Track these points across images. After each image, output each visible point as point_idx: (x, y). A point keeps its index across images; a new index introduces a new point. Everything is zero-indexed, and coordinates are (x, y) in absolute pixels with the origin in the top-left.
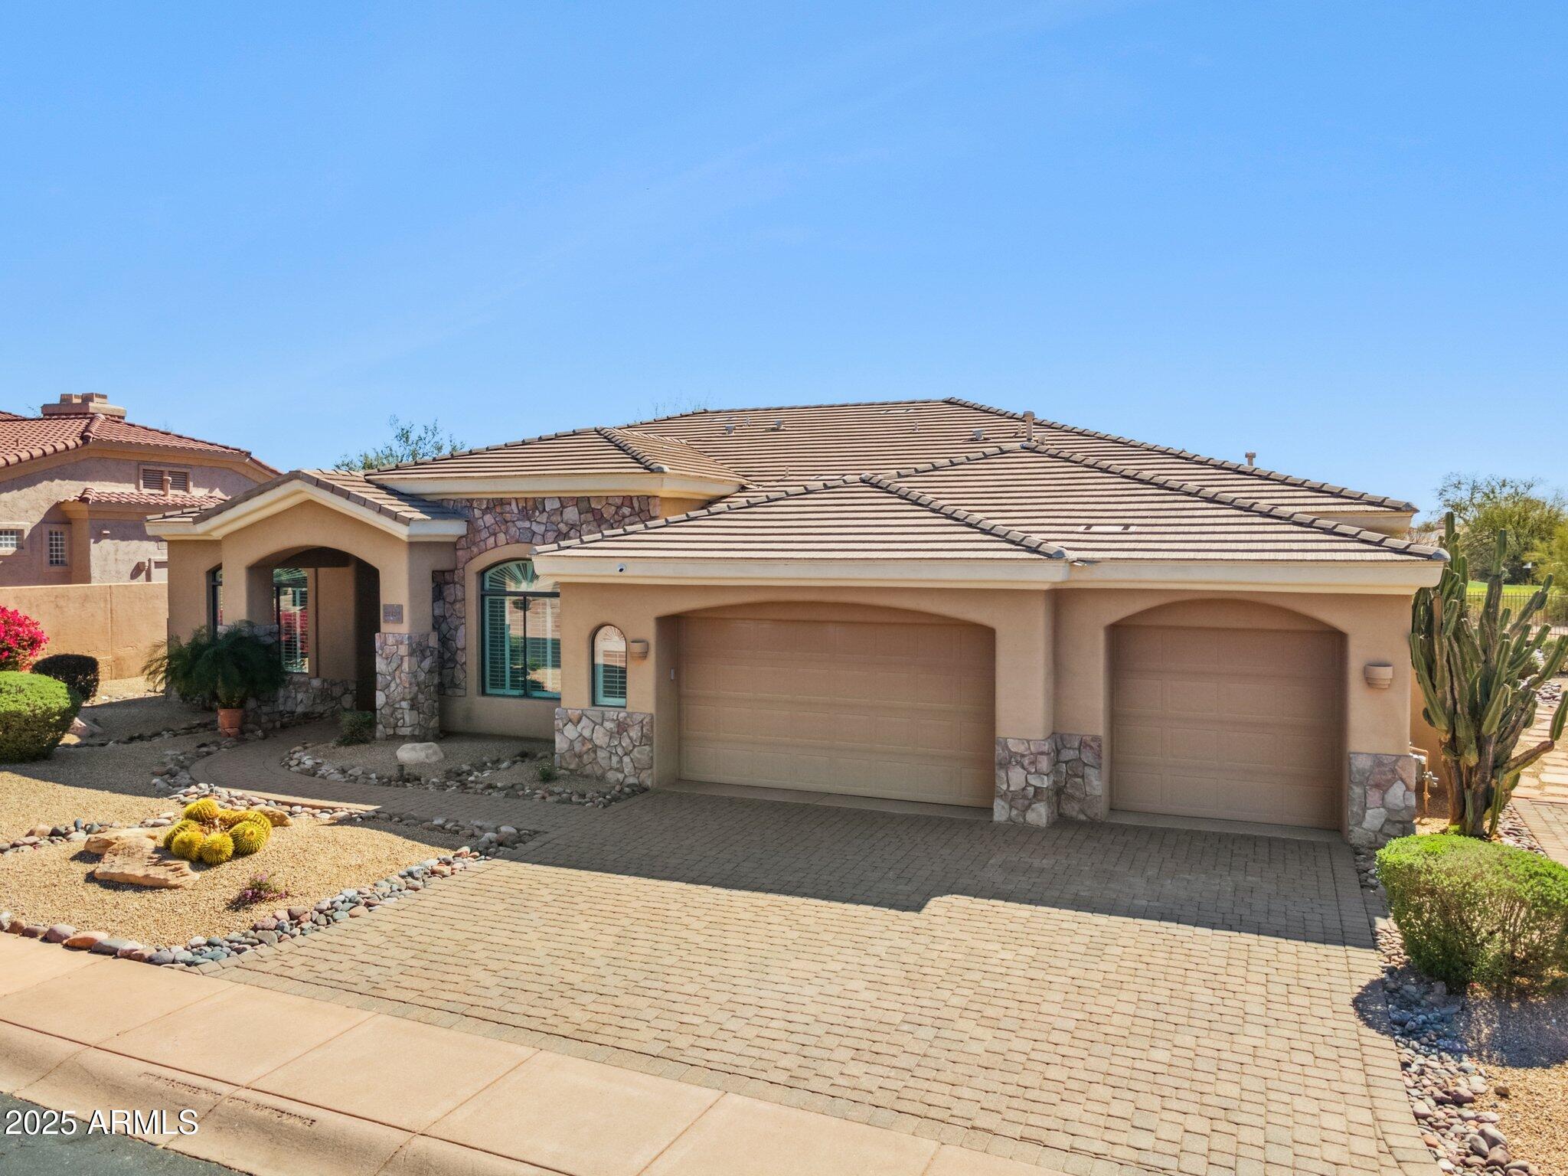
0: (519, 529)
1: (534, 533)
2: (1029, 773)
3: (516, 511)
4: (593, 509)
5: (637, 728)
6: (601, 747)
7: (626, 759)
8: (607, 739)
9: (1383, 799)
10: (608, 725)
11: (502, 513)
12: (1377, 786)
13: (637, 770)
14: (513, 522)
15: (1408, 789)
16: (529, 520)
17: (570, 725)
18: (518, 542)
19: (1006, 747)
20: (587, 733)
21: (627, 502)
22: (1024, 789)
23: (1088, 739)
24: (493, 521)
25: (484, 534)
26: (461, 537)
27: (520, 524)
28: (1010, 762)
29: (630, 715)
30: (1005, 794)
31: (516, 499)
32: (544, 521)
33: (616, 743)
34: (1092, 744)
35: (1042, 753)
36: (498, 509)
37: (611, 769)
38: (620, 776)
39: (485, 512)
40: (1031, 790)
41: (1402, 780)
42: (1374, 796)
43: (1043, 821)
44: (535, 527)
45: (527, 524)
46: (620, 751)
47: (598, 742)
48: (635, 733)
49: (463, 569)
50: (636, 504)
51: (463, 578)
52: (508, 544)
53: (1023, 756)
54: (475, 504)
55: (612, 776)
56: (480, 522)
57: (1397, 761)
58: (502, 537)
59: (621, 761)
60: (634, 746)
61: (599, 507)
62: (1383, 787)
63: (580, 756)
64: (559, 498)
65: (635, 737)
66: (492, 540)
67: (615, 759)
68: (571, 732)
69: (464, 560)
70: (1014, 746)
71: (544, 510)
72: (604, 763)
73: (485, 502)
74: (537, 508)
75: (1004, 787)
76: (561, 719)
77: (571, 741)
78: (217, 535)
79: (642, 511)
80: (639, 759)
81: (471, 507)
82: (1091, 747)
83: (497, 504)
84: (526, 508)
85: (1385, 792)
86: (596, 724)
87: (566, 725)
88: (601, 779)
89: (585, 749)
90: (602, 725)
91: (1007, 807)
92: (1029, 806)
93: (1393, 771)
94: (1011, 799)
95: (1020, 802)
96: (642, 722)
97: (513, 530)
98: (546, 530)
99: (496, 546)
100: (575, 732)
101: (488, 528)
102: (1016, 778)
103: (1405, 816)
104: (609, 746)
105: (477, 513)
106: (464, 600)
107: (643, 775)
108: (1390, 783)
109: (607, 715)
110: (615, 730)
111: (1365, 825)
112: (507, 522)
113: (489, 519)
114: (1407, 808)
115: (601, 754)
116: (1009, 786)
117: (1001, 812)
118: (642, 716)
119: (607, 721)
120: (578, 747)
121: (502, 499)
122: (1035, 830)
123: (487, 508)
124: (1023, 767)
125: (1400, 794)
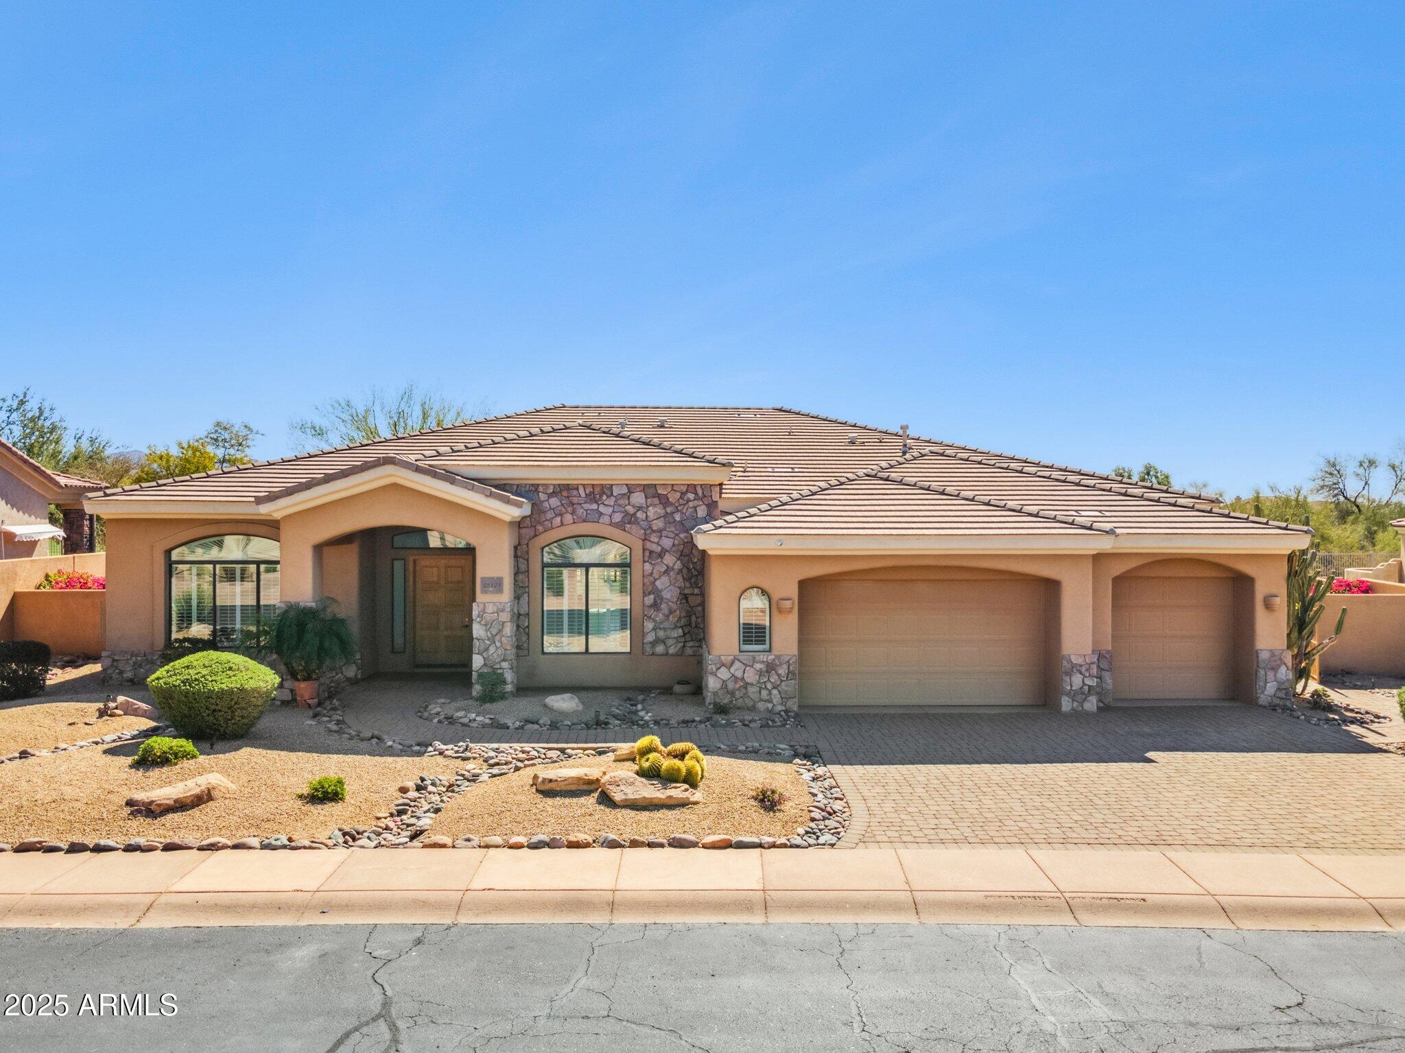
0: (586, 510)
1: (601, 514)
2: (1085, 677)
3: (583, 494)
4: (659, 494)
5: (785, 666)
6: (752, 684)
7: (775, 692)
8: (757, 677)
9: (1275, 676)
10: (758, 666)
11: (568, 497)
12: (1272, 669)
13: (784, 699)
14: (581, 504)
15: (1288, 669)
16: (596, 502)
17: (723, 669)
18: (584, 521)
19: (1070, 661)
20: (739, 674)
21: (691, 489)
22: (1081, 688)
23: (1104, 652)
24: (559, 504)
25: (550, 515)
26: (526, 517)
27: (586, 506)
28: (1073, 671)
29: (778, 657)
30: (1070, 692)
31: (584, 485)
32: (612, 504)
33: (765, 680)
34: (1107, 656)
35: (1093, 663)
36: (565, 494)
37: (761, 700)
38: (770, 706)
39: (550, 495)
40: (1086, 688)
41: (1285, 664)
42: (1270, 674)
43: (1095, 709)
44: (602, 509)
45: (594, 506)
46: (769, 686)
47: (748, 680)
48: (782, 671)
49: (527, 545)
50: (700, 491)
51: (527, 552)
52: (574, 523)
53: (1081, 666)
54: (541, 489)
55: (761, 706)
56: (546, 504)
57: (1282, 653)
58: (568, 518)
59: (770, 693)
60: (782, 681)
61: (665, 493)
62: (1275, 669)
63: (732, 693)
64: (627, 485)
65: (783, 674)
66: (558, 519)
67: (764, 693)
68: (724, 674)
69: (528, 537)
70: (1075, 660)
71: (612, 495)
72: (755, 697)
73: (552, 487)
74: (604, 493)
75: (1069, 688)
76: (715, 664)
77: (724, 681)
78: (277, 516)
79: (704, 496)
80: (786, 691)
81: (536, 491)
82: (1106, 658)
83: (564, 490)
84: (593, 493)
85: (1276, 672)
86: (746, 665)
87: (719, 668)
88: (753, 709)
89: (738, 686)
90: (752, 666)
91: (1070, 700)
92: (1085, 700)
93: (1281, 659)
94: (1073, 695)
95: (1079, 697)
96: (788, 662)
97: (580, 511)
98: (613, 512)
99: (562, 524)
100: (729, 673)
101: (553, 509)
102: (1077, 680)
103: (1287, 685)
104: (759, 682)
105: (542, 496)
106: (528, 571)
107: (790, 703)
108: (1279, 666)
109: (757, 659)
110: (764, 669)
111: (1266, 693)
112: (573, 504)
113: (554, 502)
114: (1288, 680)
115: (751, 690)
116: (1071, 687)
117: (1066, 705)
118: (789, 657)
119: (757, 663)
120: (731, 686)
121: (568, 485)
122: (1088, 714)
123: (553, 492)
124: (1081, 673)
125: (1284, 672)
